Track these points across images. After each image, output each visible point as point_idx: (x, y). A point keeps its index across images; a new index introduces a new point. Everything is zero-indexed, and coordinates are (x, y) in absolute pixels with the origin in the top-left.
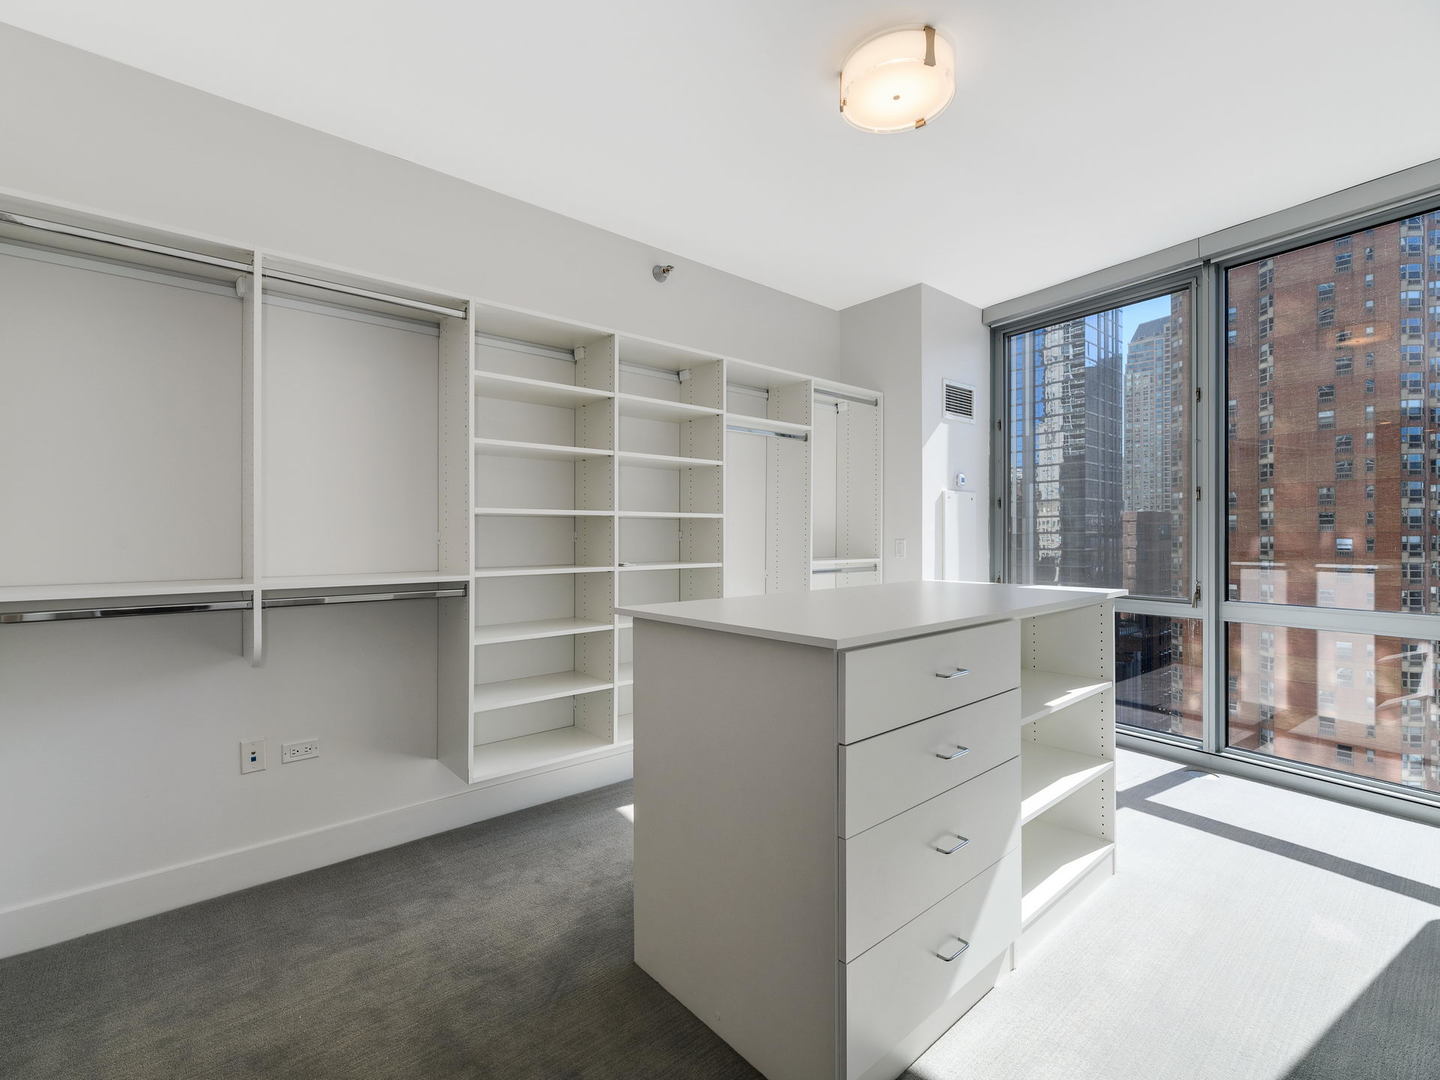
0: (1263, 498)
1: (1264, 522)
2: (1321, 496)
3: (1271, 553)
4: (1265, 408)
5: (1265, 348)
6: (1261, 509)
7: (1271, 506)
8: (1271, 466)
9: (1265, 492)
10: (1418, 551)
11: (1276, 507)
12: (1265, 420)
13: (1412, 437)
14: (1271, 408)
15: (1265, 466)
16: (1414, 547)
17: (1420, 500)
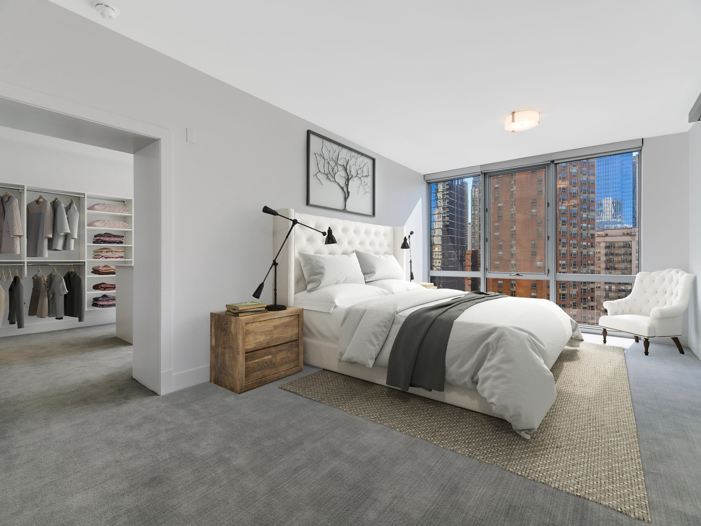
0: (512, 245)
1: (512, 255)
2: (532, 244)
3: (515, 268)
4: (513, 208)
5: (513, 182)
6: (511, 249)
7: (515, 249)
8: (515, 231)
9: (513, 242)
10: (565, 266)
11: (516, 249)
12: (513, 212)
13: (563, 221)
14: (514, 207)
15: (513, 231)
16: (563, 265)
17: (565, 246)
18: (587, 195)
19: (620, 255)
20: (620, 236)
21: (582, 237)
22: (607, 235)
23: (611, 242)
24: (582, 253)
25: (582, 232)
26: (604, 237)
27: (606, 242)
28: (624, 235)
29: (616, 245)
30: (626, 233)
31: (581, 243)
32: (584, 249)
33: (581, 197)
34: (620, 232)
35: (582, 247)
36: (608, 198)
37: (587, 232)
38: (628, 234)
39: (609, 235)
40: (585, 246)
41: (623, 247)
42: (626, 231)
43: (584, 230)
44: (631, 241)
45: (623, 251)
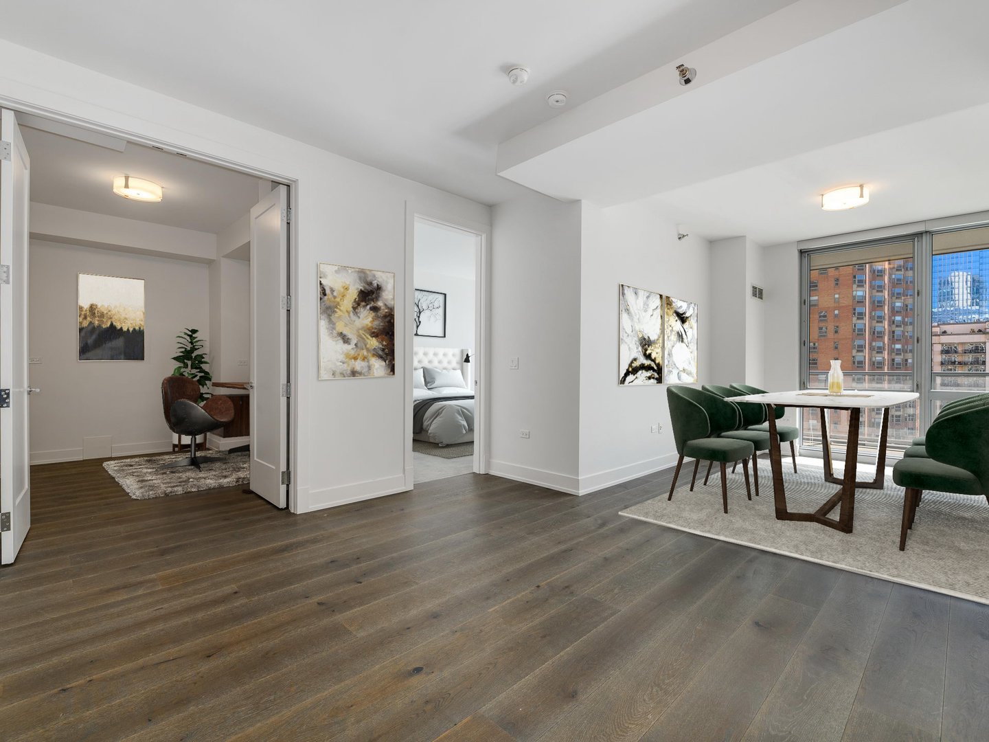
18: (902, 273)
19: (965, 364)
20: (966, 334)
21: (893, 336)
22: (945, 332)
23: (950, 344)
24: (893, 360)
25: (893, 329)
26: (939, 335)
27: (942, 344)
28: (973, 332)
29: (960, 349)
30: (976, 330)
31: (893, 346)
32: (897, 354)
33: (893, 276)
34: (967, 328)
35: (894, 352)
36: (957, 273)
37: (902, 329)
38: (980, 331)
39: (949, 332)
40: (898, 350)
41: (970, 352)
42: (976, 327)
43: (897, 326)
44: (985, 343)
45: (969, 358)
